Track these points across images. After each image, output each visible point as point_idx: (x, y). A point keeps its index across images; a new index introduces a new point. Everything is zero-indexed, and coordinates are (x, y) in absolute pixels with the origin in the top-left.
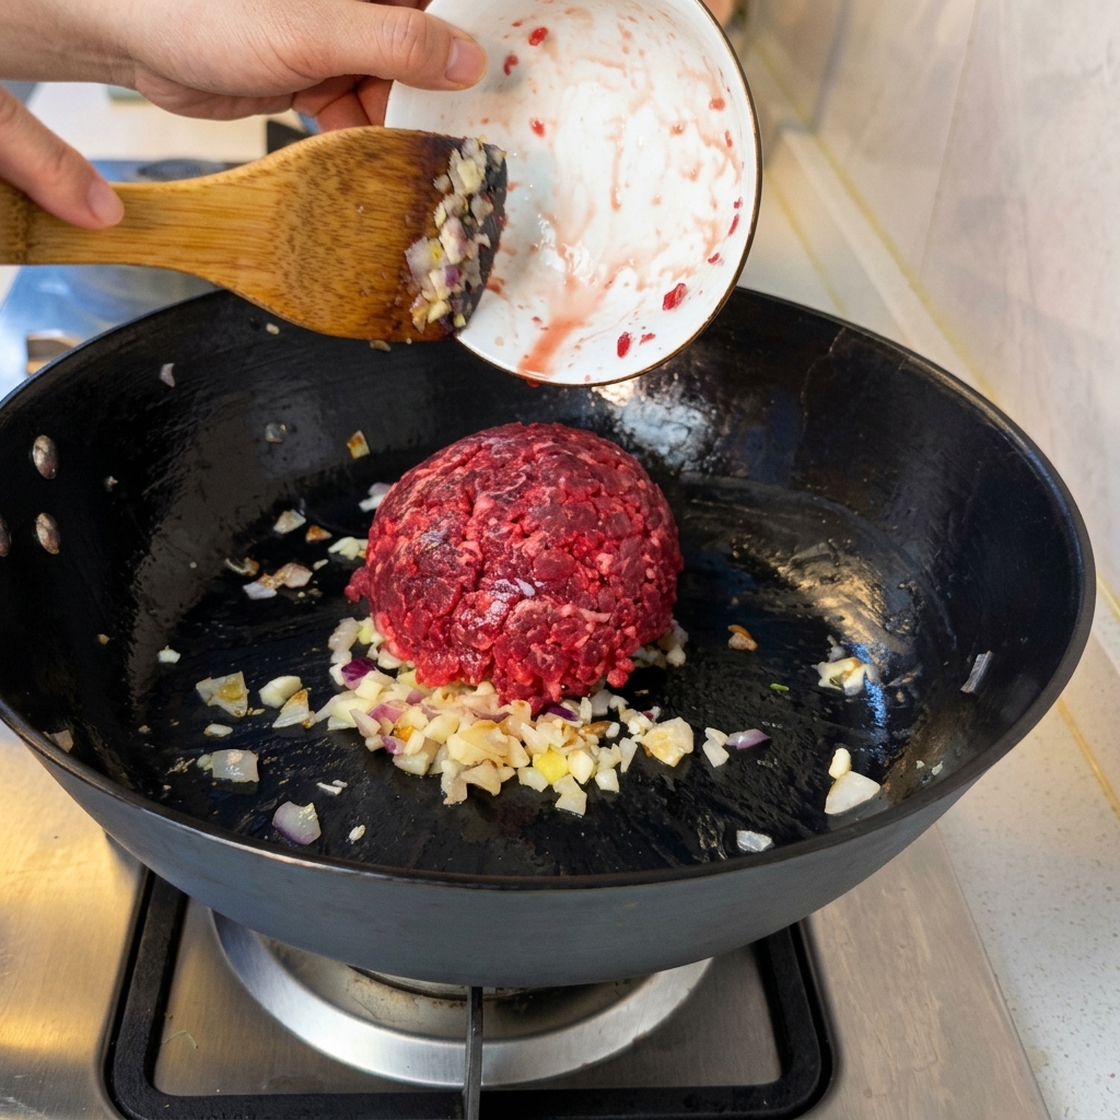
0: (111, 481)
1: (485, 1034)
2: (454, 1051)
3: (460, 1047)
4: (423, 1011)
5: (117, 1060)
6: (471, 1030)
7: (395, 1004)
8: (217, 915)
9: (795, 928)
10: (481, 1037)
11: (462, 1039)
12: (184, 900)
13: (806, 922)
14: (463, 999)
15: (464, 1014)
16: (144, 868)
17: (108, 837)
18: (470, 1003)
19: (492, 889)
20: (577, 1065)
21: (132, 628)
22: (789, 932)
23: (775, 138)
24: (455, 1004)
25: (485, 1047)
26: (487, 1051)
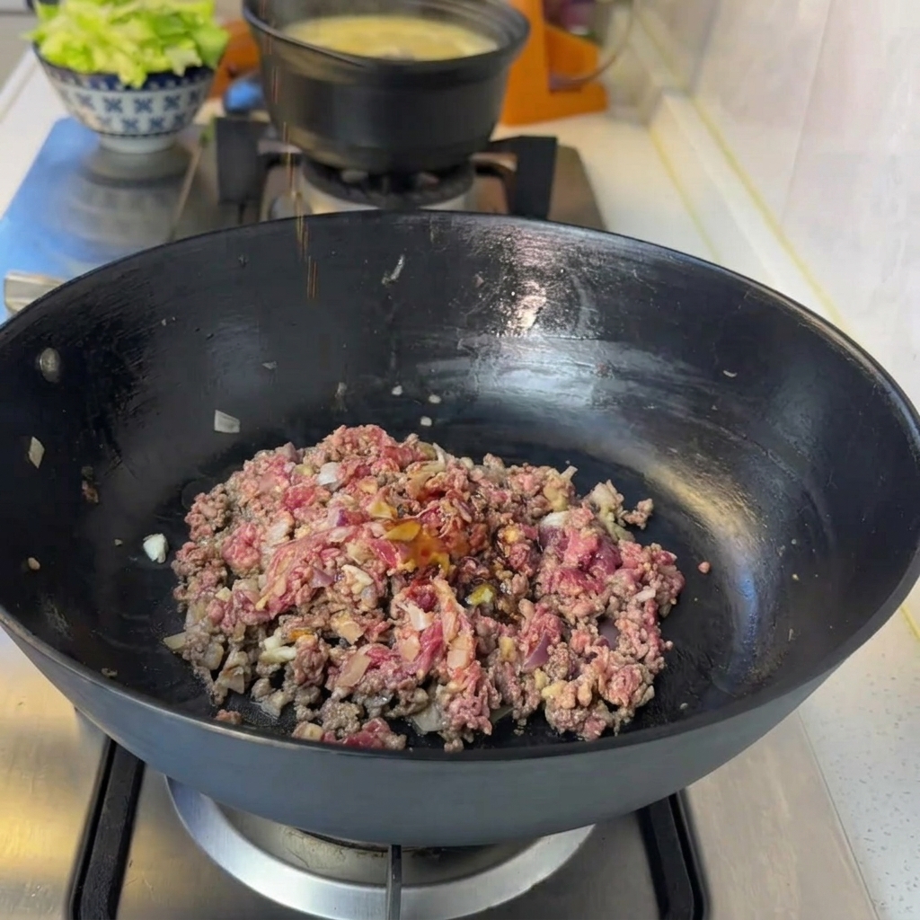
1: (404, 881)
2: (375, 894)
3: (383, 891)
4: (348, 860)
6: (390, 877)
7: (324, 853)
8: (170, 780)
9: (673, 798)
10: (399, 882)
11: (383, 885)
12: (141, 766)
13: (683, 793)
14: (384, 851)
15: (384, 864)
16: (108, 737)
18: (389, 855)
20: (482, 908)
22: (668, 801)
23: (657, 100)
24: (376, 856)
25: (404, 891)
26: (405, 894)
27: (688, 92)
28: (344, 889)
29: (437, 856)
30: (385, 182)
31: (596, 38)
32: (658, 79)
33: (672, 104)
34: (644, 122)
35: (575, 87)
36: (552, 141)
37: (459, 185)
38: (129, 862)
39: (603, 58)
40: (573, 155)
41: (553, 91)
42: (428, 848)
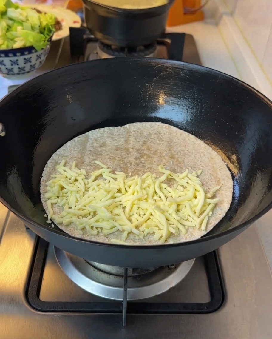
1: (128, 286)
2: (120, 290)
3: (122, 289)
4: (112, 279)
5: (29, 291)
6: (124, 285)
11: (122, 287)
12: (48, 244)
14: (122, 276)
15: (122, 281)
18: (124, 277)
23: (221, 17)
24: (120, 278)
25: (128, 289)
26: (129, 290)
27: (232, 14)
29: (140, 278)
30: (126, 50)
32: (222, 9)
33: (226, 19)
34: (217, 24)
35: (193, 13)
37: (151, 50)
38: (43, 278)
39: (203, 2)
40: (191, 37)
41: (185, 14)
42: (137, 276)
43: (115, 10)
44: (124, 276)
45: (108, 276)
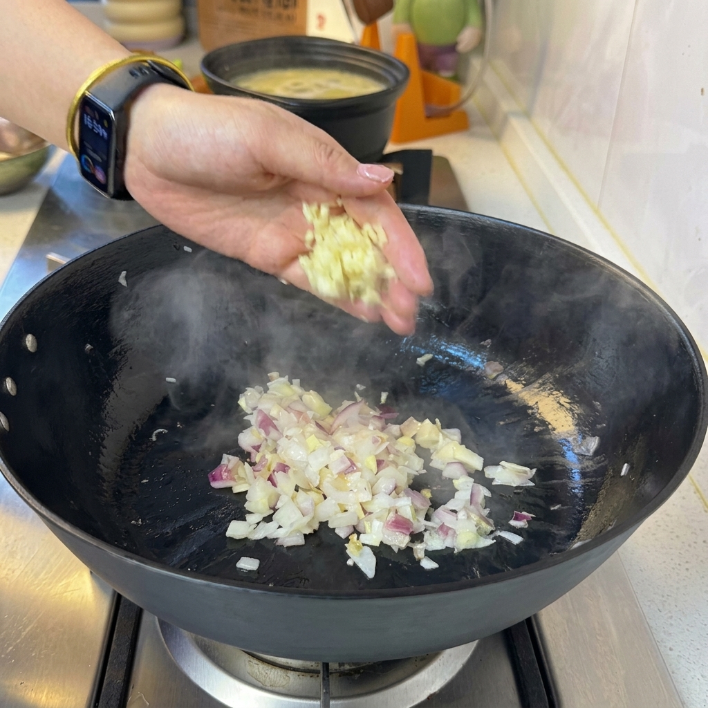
0: (88, 346)
1: (331, 695)
2: (314, 705)
3: (318, 703)
4: (292, 679)
6: (322, 692)
7: (274, 675)
9: (529, 621)
10: (328, 695)
11: (319, 699)
12: (140, 612)
13: (536, 616)
14: (316, 672)
15: (317, 682)
16: (115, 592)
17: (91, 572)
18: (321, 675)
19: (332, 599)
21: (103, 439)
22: (525, 623)
23: (505, 120)
25: (332, 702)
26: (333, 704)
27: (527, 114)
28: (289, 702)
29: (357, 676)
31: (458, 79)
32: (505, 106)
33: (516, 124)
34: (497, 137)
35: (446, 114)
36: (428, 153)
39: (465, 92)
40: (445, 161)
41: (429, 117)
42: (350, 670)
43: (282, 101)
44: (321, 672)
45: (284, 675)
